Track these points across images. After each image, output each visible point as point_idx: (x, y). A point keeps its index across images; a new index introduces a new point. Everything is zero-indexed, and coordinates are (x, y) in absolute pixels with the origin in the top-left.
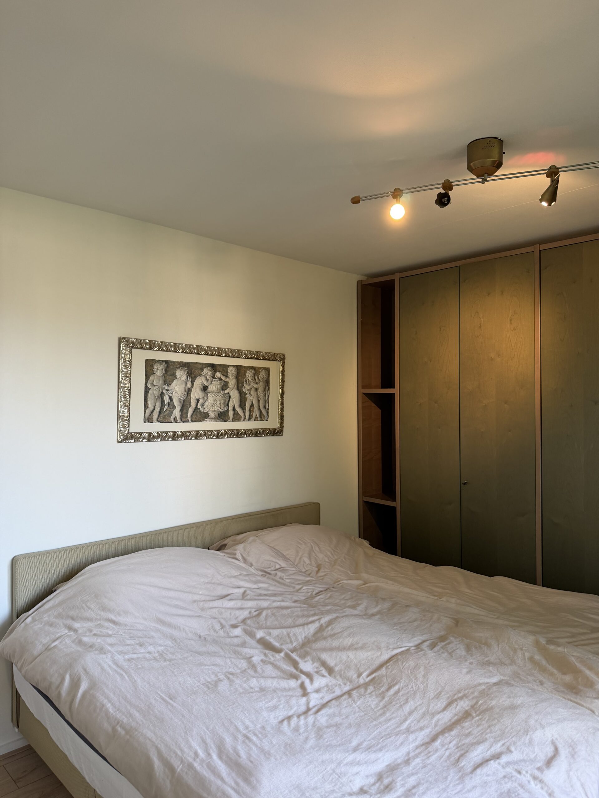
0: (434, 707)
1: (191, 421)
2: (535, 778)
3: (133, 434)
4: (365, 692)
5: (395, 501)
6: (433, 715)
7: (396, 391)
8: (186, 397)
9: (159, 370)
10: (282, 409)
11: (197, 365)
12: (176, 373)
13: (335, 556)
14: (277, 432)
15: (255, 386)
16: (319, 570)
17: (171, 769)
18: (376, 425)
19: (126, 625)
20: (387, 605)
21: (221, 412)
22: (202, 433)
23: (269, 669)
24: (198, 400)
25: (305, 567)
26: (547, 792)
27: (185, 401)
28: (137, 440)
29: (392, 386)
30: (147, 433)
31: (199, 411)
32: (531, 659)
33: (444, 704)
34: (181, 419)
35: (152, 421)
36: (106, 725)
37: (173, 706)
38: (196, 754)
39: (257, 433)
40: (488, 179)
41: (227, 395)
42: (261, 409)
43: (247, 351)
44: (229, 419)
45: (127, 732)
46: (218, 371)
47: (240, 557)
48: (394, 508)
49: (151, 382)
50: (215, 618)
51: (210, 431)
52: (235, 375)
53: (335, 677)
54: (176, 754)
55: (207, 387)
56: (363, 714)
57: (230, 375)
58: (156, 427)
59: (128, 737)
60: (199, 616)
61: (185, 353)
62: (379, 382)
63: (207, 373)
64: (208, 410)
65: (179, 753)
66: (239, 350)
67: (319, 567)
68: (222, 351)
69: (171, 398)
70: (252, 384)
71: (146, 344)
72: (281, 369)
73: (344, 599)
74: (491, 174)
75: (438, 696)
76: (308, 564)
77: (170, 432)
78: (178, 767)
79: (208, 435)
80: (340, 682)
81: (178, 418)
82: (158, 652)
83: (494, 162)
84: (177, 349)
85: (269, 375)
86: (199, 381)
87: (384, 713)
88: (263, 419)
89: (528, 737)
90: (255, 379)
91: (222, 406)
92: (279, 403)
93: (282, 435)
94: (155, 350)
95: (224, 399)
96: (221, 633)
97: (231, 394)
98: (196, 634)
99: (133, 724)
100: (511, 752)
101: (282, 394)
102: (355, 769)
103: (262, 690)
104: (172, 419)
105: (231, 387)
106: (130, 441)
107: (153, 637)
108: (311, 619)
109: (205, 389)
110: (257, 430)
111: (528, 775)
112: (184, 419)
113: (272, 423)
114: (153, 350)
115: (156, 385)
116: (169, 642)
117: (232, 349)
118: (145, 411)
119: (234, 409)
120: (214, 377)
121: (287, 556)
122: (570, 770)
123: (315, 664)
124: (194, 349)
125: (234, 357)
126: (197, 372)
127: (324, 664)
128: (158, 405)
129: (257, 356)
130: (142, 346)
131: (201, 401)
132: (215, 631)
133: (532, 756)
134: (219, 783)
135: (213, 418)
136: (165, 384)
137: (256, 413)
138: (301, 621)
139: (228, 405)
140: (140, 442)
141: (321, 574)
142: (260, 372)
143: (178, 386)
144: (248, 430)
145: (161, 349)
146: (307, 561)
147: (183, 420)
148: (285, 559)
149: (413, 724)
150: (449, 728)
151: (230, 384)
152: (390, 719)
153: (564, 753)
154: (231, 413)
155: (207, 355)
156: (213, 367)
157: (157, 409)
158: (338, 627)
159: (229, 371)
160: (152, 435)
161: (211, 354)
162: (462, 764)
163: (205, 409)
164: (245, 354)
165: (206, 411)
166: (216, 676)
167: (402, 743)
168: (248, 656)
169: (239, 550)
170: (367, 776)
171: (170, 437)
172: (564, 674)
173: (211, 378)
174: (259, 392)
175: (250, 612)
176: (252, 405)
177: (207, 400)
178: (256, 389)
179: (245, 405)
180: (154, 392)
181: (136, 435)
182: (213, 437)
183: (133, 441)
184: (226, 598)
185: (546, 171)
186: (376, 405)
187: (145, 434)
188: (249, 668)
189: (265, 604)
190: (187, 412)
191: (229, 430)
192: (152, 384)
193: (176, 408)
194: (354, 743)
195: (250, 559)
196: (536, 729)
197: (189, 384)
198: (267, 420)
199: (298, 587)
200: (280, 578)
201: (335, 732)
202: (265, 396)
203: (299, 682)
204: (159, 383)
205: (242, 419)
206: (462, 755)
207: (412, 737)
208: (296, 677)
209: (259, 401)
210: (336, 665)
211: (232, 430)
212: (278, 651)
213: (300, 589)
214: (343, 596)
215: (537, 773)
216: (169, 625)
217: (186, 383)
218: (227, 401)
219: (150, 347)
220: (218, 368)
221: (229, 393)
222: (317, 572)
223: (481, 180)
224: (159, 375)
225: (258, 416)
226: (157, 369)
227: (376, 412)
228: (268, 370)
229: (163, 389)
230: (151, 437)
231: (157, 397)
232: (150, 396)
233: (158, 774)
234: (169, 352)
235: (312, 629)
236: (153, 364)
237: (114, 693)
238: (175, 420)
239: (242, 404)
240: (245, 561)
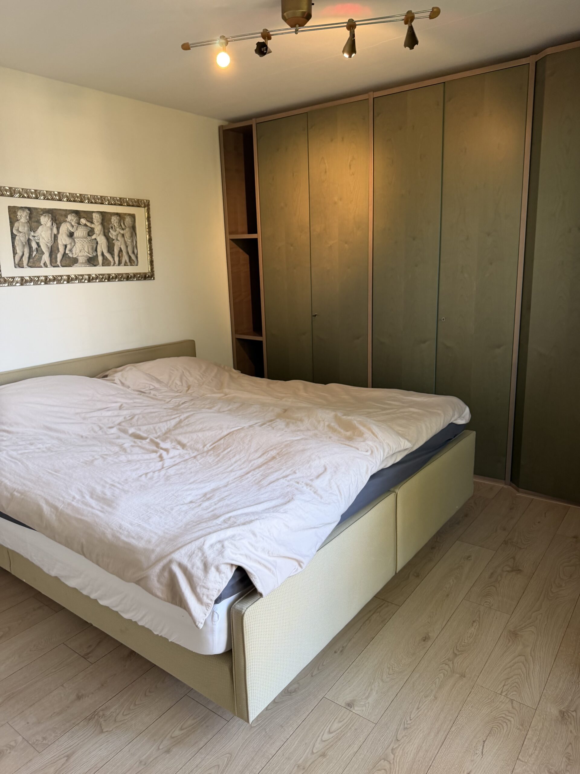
0: (252, 457)
1: (61, 265)
2: (307, 485)
3: (6, 278)
4: (206, 455)
5: (262, 336)
6: (251, 461)
7: (258, 236)
8: (53, 243)
9: (23, 217)
10: (151, 254)
11: (61, 212)
12: (40, 219)
13: (204, 379)
14: (148, 276)
15: (122, 232)
16: (189, 389)
17: (56, 508)
18: (245, 269)
19: (18, 433)
20: (236, 405)
21: (90, 258)
22: (74, 277)
23: (136, 450)
24: (66, 246)
25: (177, 388)
26: (313, 491)
27: (53, 247)
28: (11, 285)
29: (256, 232)
30: (19, 277)
31: (67, 256)
32: (329, 426)
33: (260, 454)
34: (51, 264)
35: (22, 266)
36: (5, 493)
37: (57, 476)
38: (74, 498)
39: (128, 278)
40: (299, 30)
41: (94, 241)
42: (130, 254)
43: (110, 197)
44: (99, 264)
45: (22, 494)
46: (82, 217)
47: (119, 382)
48: (261, 342)
49: (16, 229)
50: (95, 424)
51: (81, 275)
52: (100, 221)
53: (187, 450)
54: (59, 500)
55: (73, 233)
56: (202, 466)
57: (95, 221)
58: (27, 272)
59: (23, 496)
60: (81, 423)
61: (47, 199)
62: (245, 228)
63: (72, 220)
64: (76, 256)
65: (61, 499)
66: (101, 197)
67: (189, 387)
68: (84, 197)
69: (38, 244)
70: (118, 229)
71: (6, 191)
72: (146, 215)
73: (204, 404)
74: (302, 25)
75: (256, 451)
76: (179, 386)
77: (41, 276)
78: (61, 506)
79: (79, 279)
80: (190, 452)
81: (48, 263)
82: (46, 448)
83: (303, 13)
84: (39, 196)
85: (134, 221)
86: (64, 228)
87: (217, 464)
88: (133, 264)
89: (309, 464)
90: (121, 225)
91: (91, 251)
92: (147, 249)
93: (154, 279)
94: (16, 197)
95: (91, 244)
96: (100, 433)
97: (98, 239)
98: (78, 435)
99: (27, 489)
100: (296, 473)
101: (150, 240)
102: (188, 493)
103: (129, 461)
104: (42, 264)
105: (97, 233)
106: (4, 285)
107: (41, 439)
108: (173, 417)
109: (71, 235)
110: (128, 274)
111: (303, 484)
112: (53, 263)
113: (143, 267)
114: (14, 197)
115: (21, 231)
116: (55, 442)
117: (94, 196)
118: (14, 257)
119: (103, 254)
120: (79, 224)
121: (161, 380)
122: (332, 479)
123: (173, 444)
124: (55, 195)
125: (97, 204)
126: (62, 219)
127: (179, 443)
128: (27, 251)
129: (121, 202)
130: (2, 192)
131: (69, 247)
132: (95, 432)
133: (309, 474)
134: (90, 509)
135: (83, 263)
136: (31, 231)
137: (125, 258)
138: (165, 419)
139: (96, 250)
140: (14, 286)
141: (190, 391)
142: (125, 218)
143: (44, 232)
144: (119, 274)
145: (21, 196)
146: (179, 383)
147: (53, 265)
148: (159, 381)
149: (236, 468)
150: (259, 467)
151: (96, 230)
152: (220, 467)
153: (329, 471)
154: (100, 259)
155: (70, 201)
156: (77, 213)
157: (26, 255)
158: (192, 420)
159: (94, 217)
160: (24, 279)
161: (73, 200)
162: (262, 483)
163: (74, 255)
164: (108, 200)
165: (75, 256)
166: (93, 457)
167: (225, 478)
168: (120, 444)
169: (118, 376)
170: (196, 495)
171: (42, 281)
172: (347, 431)
173: (76, 224)
174: (126, 238)
175: (125, 418)
176: (121, 251)
177: (74, 245)
178: (123, 235)
179: (114, 251)
180: (21, 238)
181: (8, 280)
182: (84, 281)
183: (7, 285)
184: (106, 409)
185: (346, 24)
186: (243, 250)
187: (17, 278)
188: (120, 451)
189: (137, 411)
190: (56, 258)
191: (100, 275)
192: (18, 230)
193: (44, 253)
194: (192, 480)
195: (127, 383)
196: (315, 460)
197: (55, 231)
198: (137, 265)
199: (168, 400)
200: (154, 395)
201: (179, 477)
202: (133, 241)
203: (158, 454)
204: (24, 229)
205: (112, 264)
206: (264, 479)
207: (233, 474)
208: (156, 452)
209: (127, 247)
210: (188, 442)
211: (103, 275)
212: (145, 439)
213: (170, 401)
214: (203, 403)
215: (309, 482)
216: (56, 431)
217: (52, 230)
218: (95, 246)
219: (11, 194)
220: (82, 214)
221: (96, 239)
222: (187, 390)
223: (294, 30)
224: (24, 222)
225: (128, 261)
226: (21, 216)
227: (244, 257)
228: (133, 216)
229: (29, 235)
230: (23, 282)
231: (24, 244)
232: (17, 242)
233: (46, 513)
234: (30, 198)
235: (173, 422)
236: (16, 211)
237: (10, 474)
238: (45, 265)
239: (111, 250)
240: (123, 384)
